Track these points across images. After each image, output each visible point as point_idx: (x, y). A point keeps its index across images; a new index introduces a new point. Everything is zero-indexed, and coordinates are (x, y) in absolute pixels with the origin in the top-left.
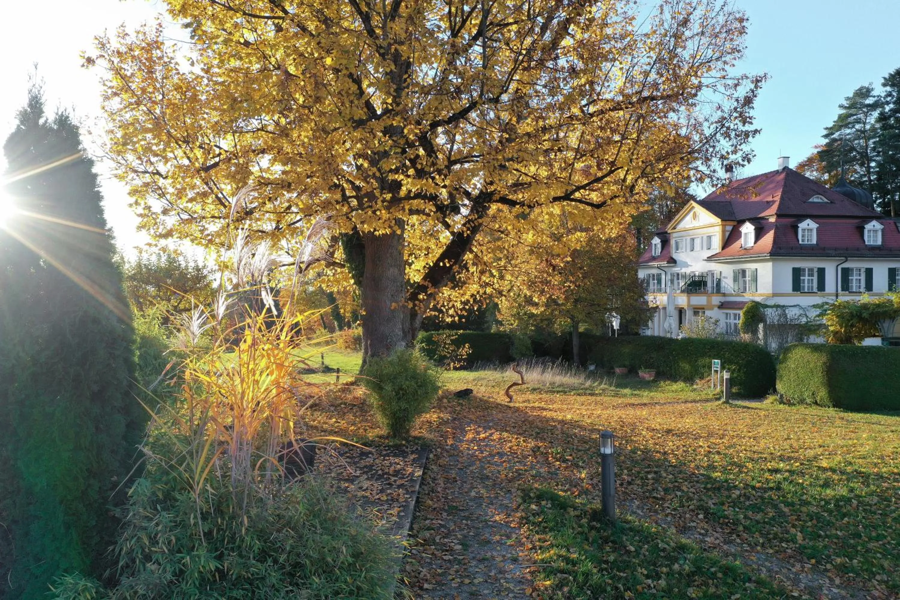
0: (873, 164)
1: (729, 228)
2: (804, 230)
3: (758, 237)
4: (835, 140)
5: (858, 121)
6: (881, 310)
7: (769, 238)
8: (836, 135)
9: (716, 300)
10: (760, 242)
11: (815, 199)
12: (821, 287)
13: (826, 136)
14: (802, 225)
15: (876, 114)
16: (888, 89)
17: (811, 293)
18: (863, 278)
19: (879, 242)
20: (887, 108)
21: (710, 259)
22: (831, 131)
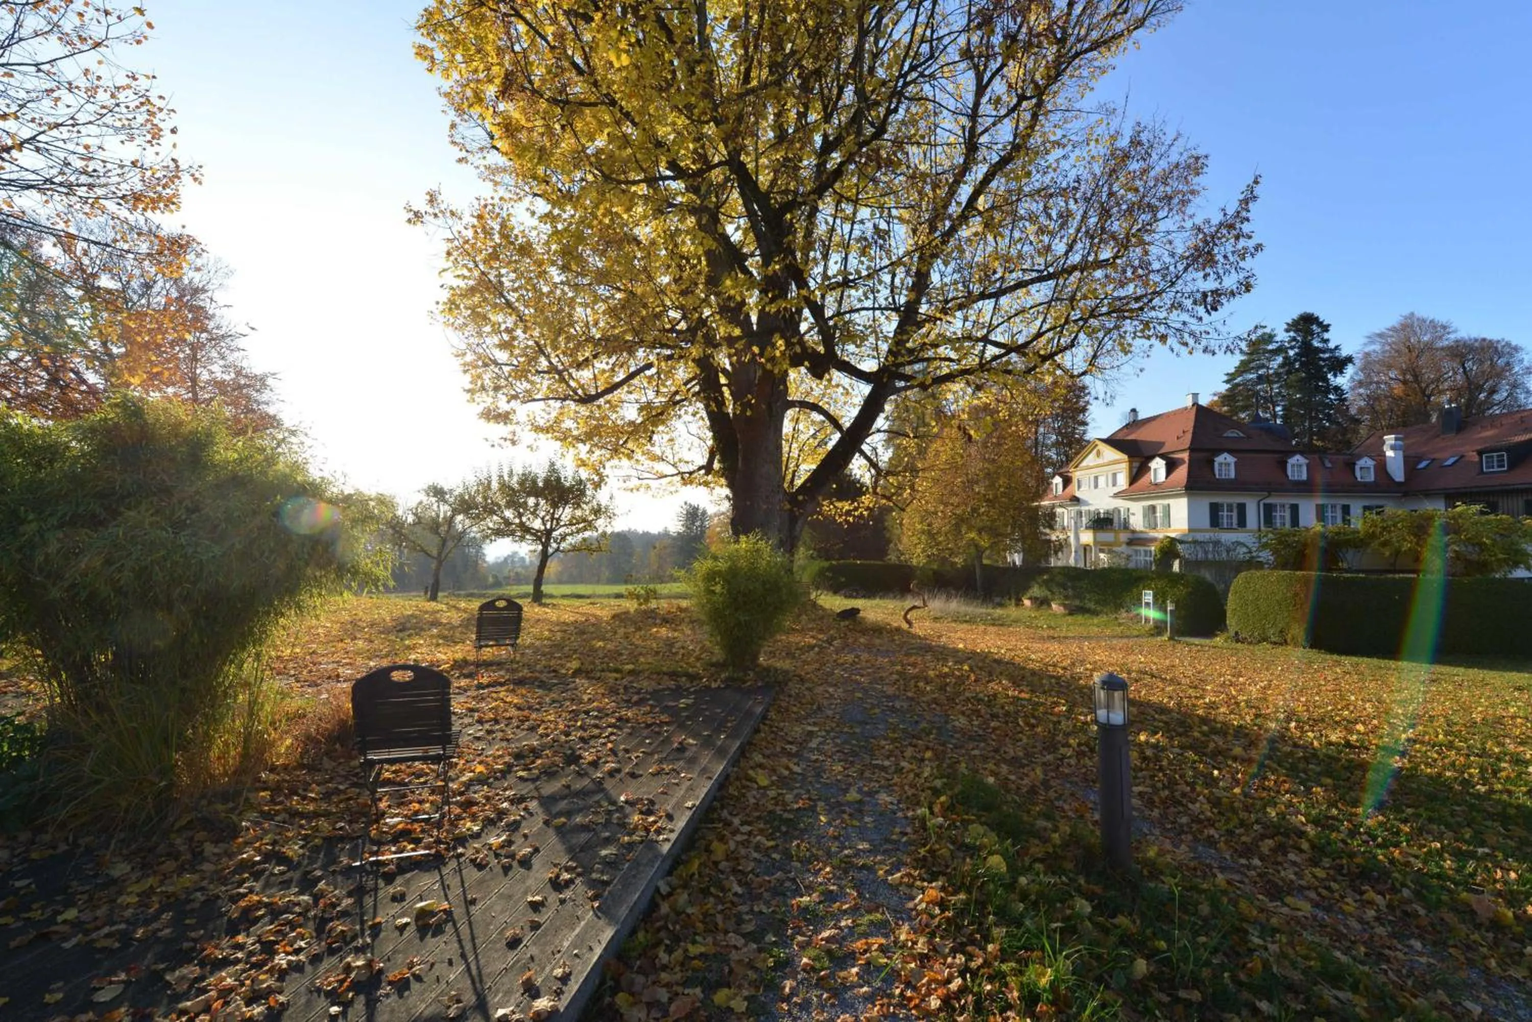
0: (1278, 409)
1: (1136, 464)
2: (1220, 464)
3: (1169, 471)
4: (1238, 385)
5: (1263, 366)
6: (1342, 537)
7: (1182, 472)
8: (1239, 380)
9: (1124, 537)
10: (1172, 476)
11: (1230, 434)
12: (1242, 523)
13: (1227, 382)
14: (1219, 459)
15: (1280, 360)
16: (1292, 334)
17: (1230, 529)
18: (1287, 514)
19: (1304, 477)
20: (1291, 353)
21: (1116, 495)
22: (1231, 378)
